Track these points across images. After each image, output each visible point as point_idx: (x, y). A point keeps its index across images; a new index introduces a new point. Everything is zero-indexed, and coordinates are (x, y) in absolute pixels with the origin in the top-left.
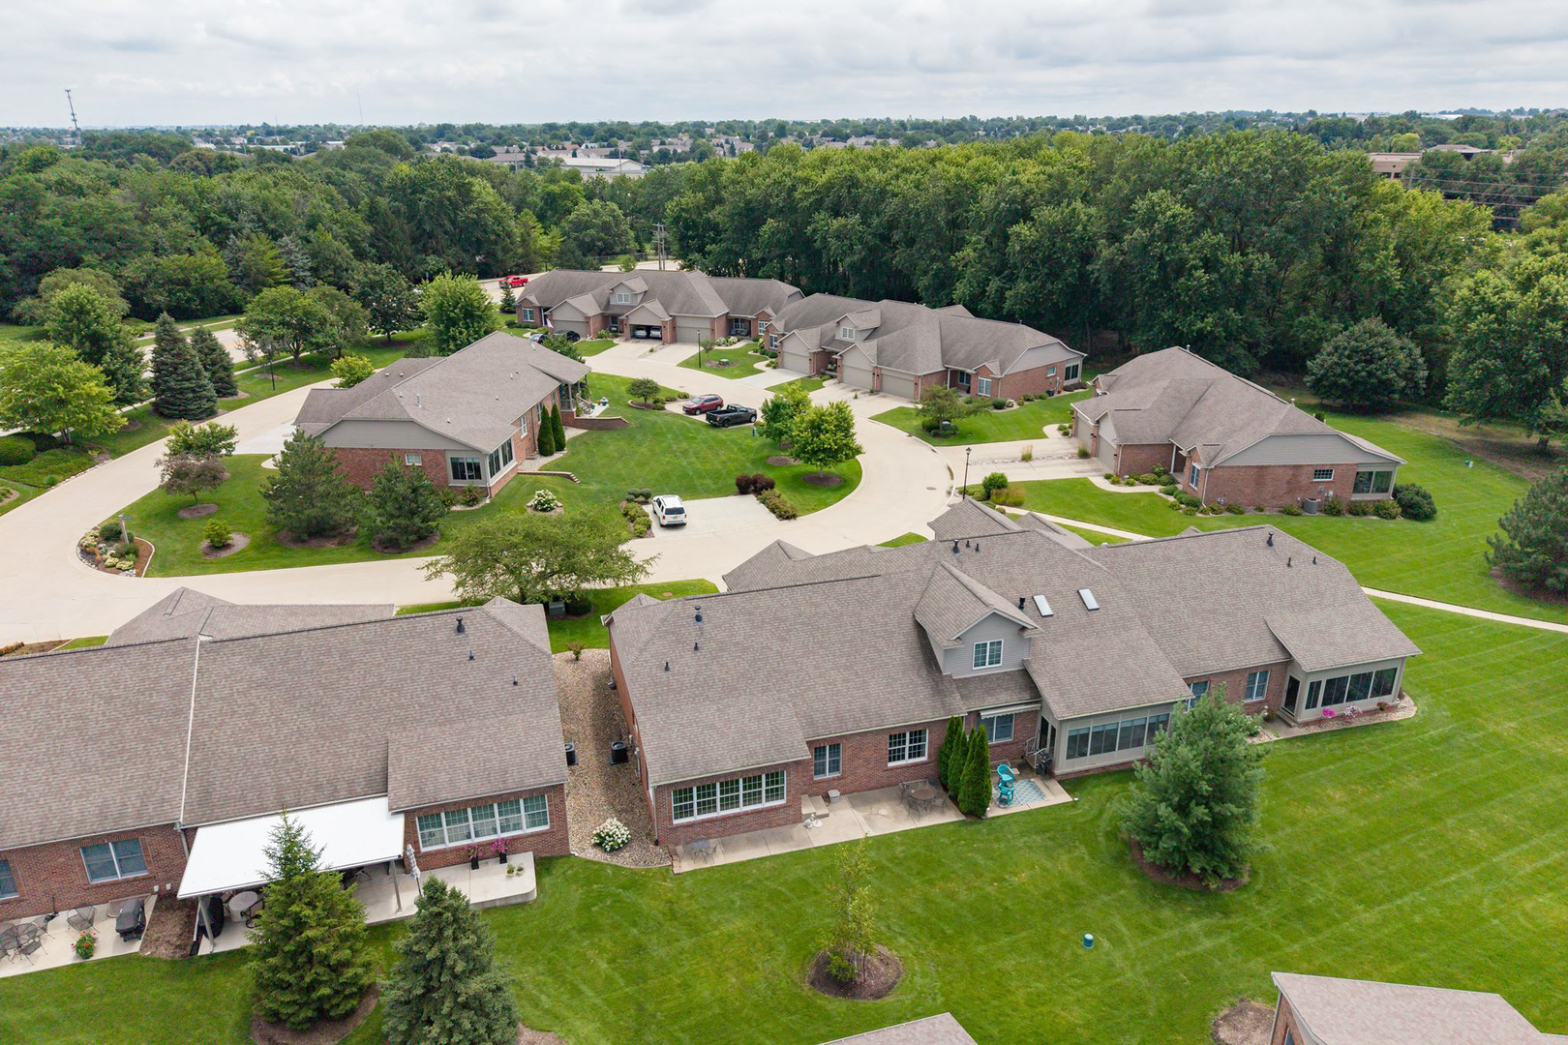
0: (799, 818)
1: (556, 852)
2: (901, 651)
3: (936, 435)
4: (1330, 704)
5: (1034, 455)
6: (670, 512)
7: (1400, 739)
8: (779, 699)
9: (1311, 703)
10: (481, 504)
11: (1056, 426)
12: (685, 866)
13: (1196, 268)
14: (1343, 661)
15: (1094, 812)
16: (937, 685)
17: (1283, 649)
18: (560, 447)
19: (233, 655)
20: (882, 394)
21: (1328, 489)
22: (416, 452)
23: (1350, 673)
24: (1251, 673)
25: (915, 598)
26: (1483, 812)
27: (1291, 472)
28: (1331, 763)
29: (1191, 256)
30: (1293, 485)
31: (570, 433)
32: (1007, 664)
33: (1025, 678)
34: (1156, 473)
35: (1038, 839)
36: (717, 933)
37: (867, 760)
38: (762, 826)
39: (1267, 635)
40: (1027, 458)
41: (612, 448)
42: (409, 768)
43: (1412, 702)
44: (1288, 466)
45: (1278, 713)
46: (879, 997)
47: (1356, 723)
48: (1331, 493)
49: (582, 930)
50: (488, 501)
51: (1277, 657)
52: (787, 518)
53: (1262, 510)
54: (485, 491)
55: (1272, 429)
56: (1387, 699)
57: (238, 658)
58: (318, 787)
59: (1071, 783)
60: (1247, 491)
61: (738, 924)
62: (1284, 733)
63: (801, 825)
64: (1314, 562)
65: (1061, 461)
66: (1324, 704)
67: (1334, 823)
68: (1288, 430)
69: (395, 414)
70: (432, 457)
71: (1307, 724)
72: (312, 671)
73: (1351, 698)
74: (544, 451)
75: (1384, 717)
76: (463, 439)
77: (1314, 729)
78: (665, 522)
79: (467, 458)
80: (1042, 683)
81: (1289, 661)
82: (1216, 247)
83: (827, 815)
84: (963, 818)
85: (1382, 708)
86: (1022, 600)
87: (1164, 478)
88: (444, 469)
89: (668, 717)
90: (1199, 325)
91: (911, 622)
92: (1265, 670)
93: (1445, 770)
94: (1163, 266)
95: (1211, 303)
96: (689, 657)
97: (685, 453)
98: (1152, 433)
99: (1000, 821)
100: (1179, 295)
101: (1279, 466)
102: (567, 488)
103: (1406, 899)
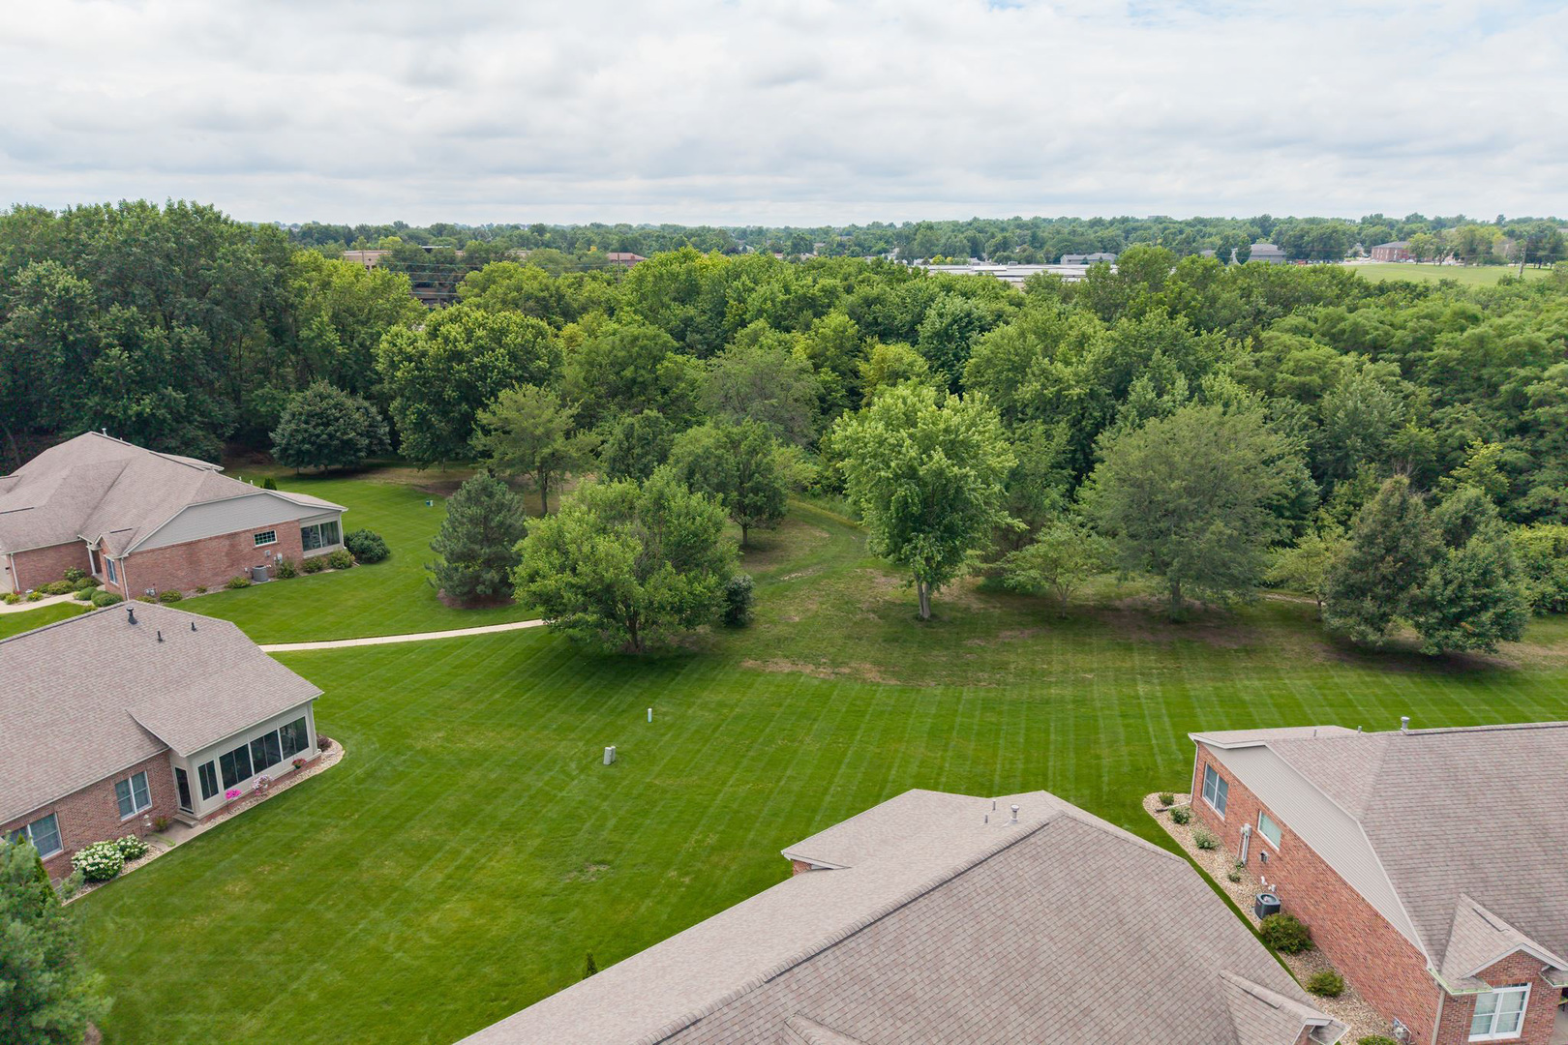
7: (320, 792)
13: (110, 346)
14: (230, 730)
17: (155, 740)
21: (276, 552)
23: (247, 740)
24: (118, 783)
27: (227, 542)
28: (236, 851)
29: (102, 334)
30: (235, 557)
34: (70, 579)
39: (134, 729)
45: (177, 817)
48: (280, 556)
53: (204, 591)
60: (182, 574)
62: (181, 837)
64: (194, 629)
68: (210, 497)
81: (167, 753)
82: (130, 323)
85: (299, 766)
87: (80, 582)
90: (135, 408)
94: (68, 347)
95: (144, 383)
100: (101, 380)
103: (305, 978)
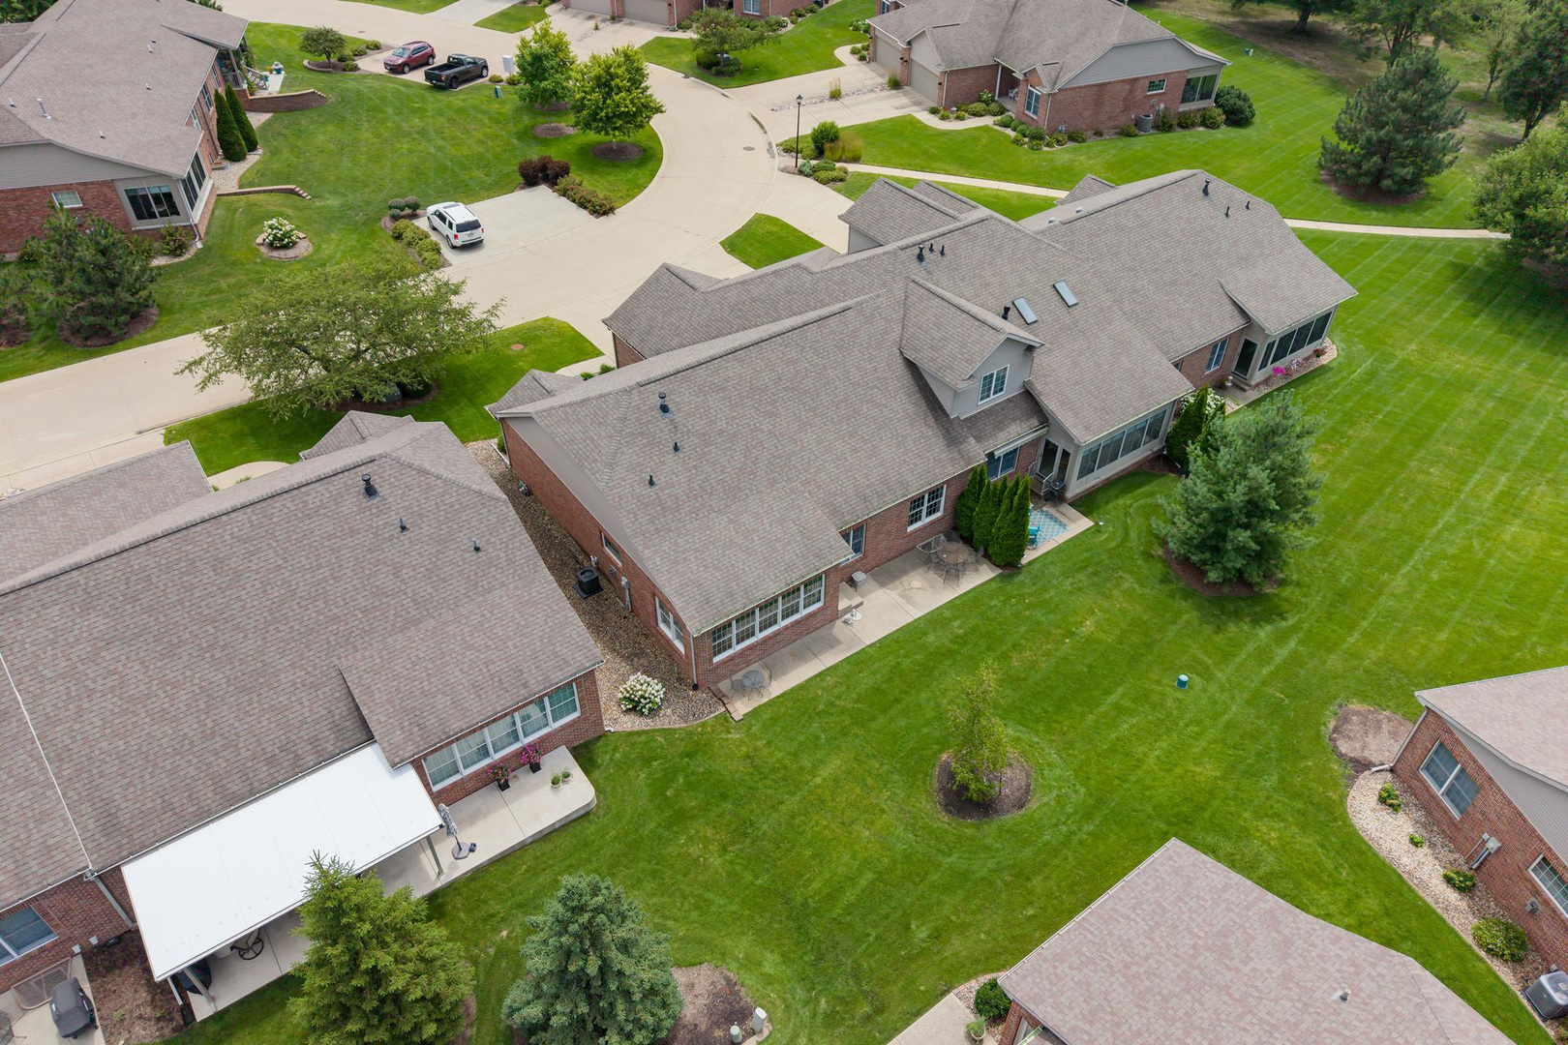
0: (836, 615)
1: (591, 735)
2: (901, 402)
3: (719, 74)
4: (1277, 360)
5: (843, 93)
6: (462, 228)
7: (1336, 382)
8: (792, 491)
10: (192, 252)
11: (848, 48)
12: (740, 708)
14: (1294, 316)
15: (1119, 534)
16: (948, 432)
17: (1243, 313)
18: (252, 146)
19: (44, 606)
20: (626, 20)
21: (1159, 103)
22: (68, 188)
23: (1296, 327)
24: (1215, 344)
25: (897, 328)
26: (1433, 448)
27: (1128, 87)
31: (255, 121)
32: (1011, 390)
33: (1030, 401)
34: (984, 103)
35: (1081, 576)
36: (818, 780)
37: (889, 533)
39: (1227, 301)
40: (835, 95)
41: (321, 137)
42: (390, 701)
43: (1335, 343)
44: (1126, 81)
46: (1021, 806)
47: (1295, 374)
48: (1162, 106)
49: (670, 824)
50: (199, 245)
51: (1238, 323)
52: (605, 213)
54: (191, 231)
55: (1115, 39)
56: (1318, 343)
57: (55, 610)
58: (271, 761)
61: (835, 765)
63: (839, 622)
64: (1247, 207)
65: (873, 95)
66: (1273, 362)
68: (1129, 38)
69: (16, 135)
70: (97, 194)
71: (1257, 385)
72: (181, 602)
74: (233, 155)
75: (1316, 362)
76: (136, 162)
77: (1264, 390)
78: (458, 243)
79: (152, 188)
80: (1047, 403)
81: (1249, 325)
83: (861, 604)
84: (999, 571)
86: (1007, 310)
88: (120, 207)
91: (900, 361)
92: (1225, 342)
97: (423, 133)
98: (977, 54)
99: (1038, 565)
101: (1118, 82)
102: (296, 208)
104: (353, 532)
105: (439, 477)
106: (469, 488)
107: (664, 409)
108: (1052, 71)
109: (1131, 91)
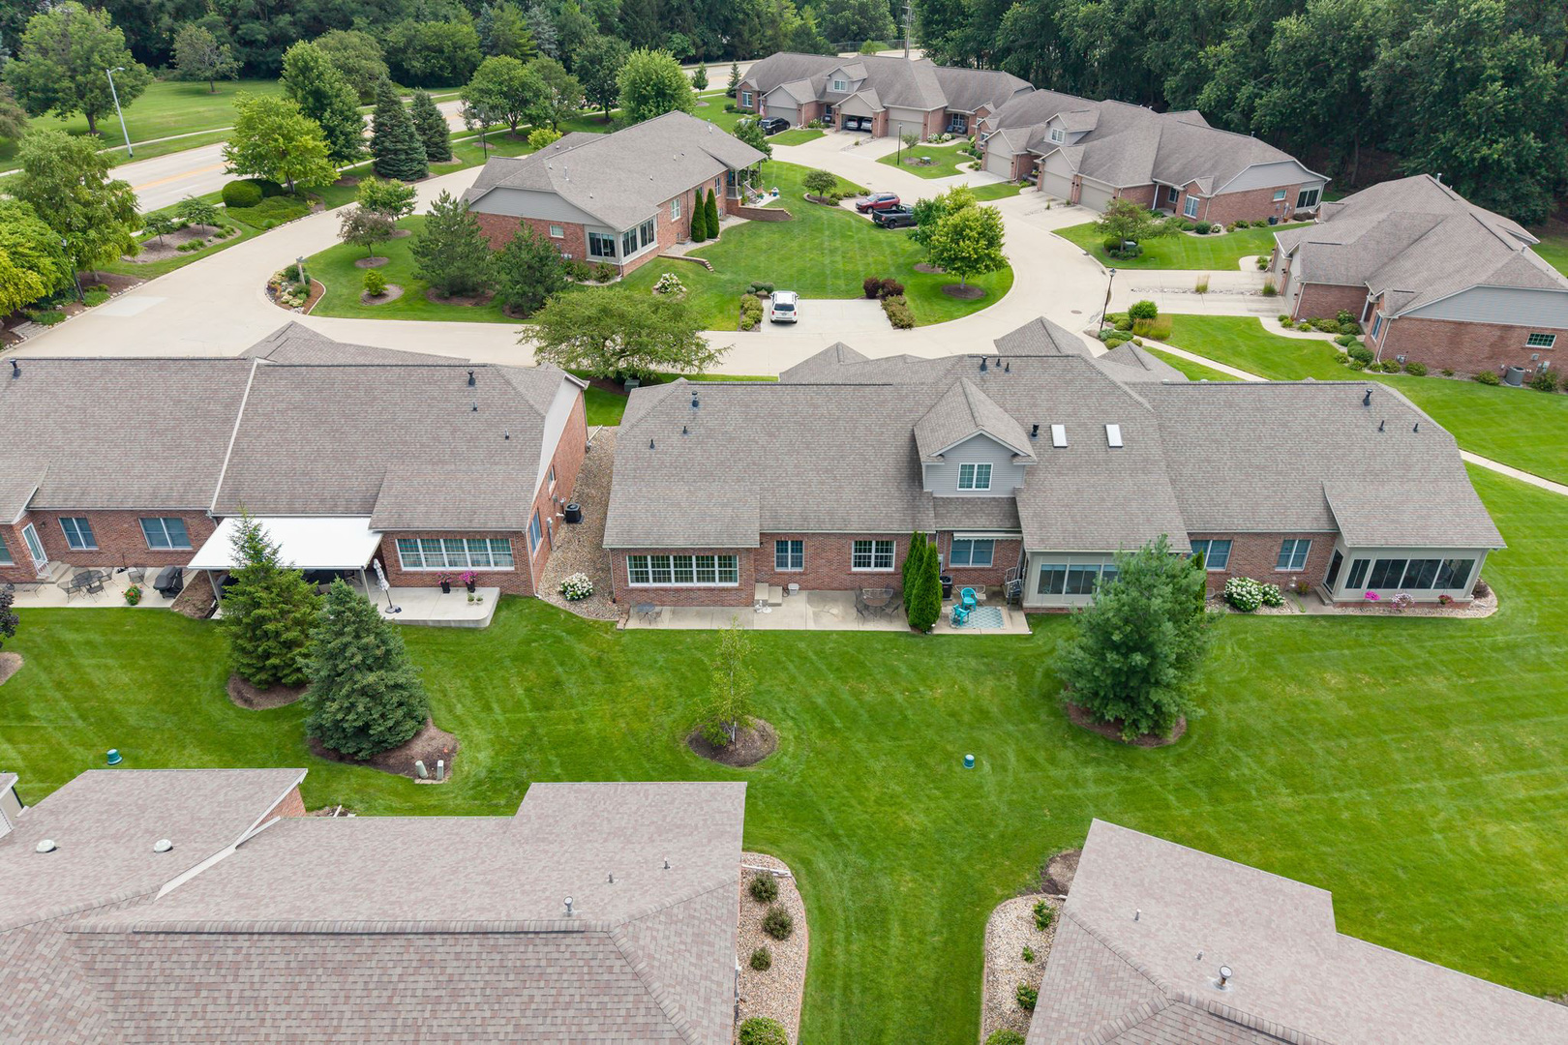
0: (750, 602)
1: (521, 591)
2: (888, 460)
3: (1114, 256)
4: (1379, 587)
5: (1210, 287)
6: (780, 307)
7: (1451, 637)
8: (750, 490)
9: (1354, 582)
10: (612, 282)
11: (1256, 258)
12: (633, 624)
13: (1494, 80)
14: (1398, 541)
15: (1045, 649)
16: (914, 499)
17: (1332, 519)
18: (713, 234)
19: (280, 379)
20: (1079, 206)
21: (1543, 359)
22: (559, 224)
23: (1409, 557)
24: (1287, 540)
25: (922, 410)
26: (1505, 728)
27: (1498, 333)
28: (1349, 647)
29: (1490, 64)
30: (1498, 349)
31: (727, 223)
32: (998, 488)
33: (1011, 508)
34: (1339, 320)
35: (973, 663)
36: (630, 684)
37: (830, 562)
38: (715, 603)
39: (1320, 502)
40: (1201, 290)
41: (764, 240)
42: (396, 497)
43: (1496, 603)
44: (1496, 326)
45: (1318, 589)
46: (741, 766)
47: (1408, 613)
48: (1547, 364)
49: (515, 659)
50: (619, 279)
51: (1324, 526)
52: (902, 327)
53: (1450, 374)
54: (618, 270)
55: (1481, 279)
56: (1456, 594)
57: (283, 382)
58: (323, 501)
59: (1036, 618)
60: (1437, 350)
61: (653, 680)
62: (1312, 608)
63: (751, 609)
64: (1415, 430)
65: (1241, 296)
66: (1370, 587)
67: (1313, 706)
68: (1504, 281)
69: (542, 185)
70: (573, 230)
71: (1345, 604)
72: (339, 402)
73: (1408, 584)
74: (696, 239)
75: (1447, 613)
76: (599, 216)
77: (1350, 611)
78: (774, 318)
79: (603, 235)
80: (1023, 513)
81: (1335, 535)
82: (1524, 54)
83: (779, 605)
84: (909, 630)
85: (1444, 602)
86: (1036, 427)
87: (1347, 326)
88: (584, 243)
89: (640, 490)
90: (1485, 151)
91: (908, 435)
92: (1306, 539)
93: (1488, 678)
94: (1451, 75)
95: (1509, 124)
96: (676, 438)
97: (833, 251)
98: (1344, 274)
99: (942, 639)
100: (1466, 114)
101: (1483, 325)
102: (698, 274)
103: (1347, 795)
104: (447, 400)
105: (514, 389)
106: (527, 401)
107: (695, 404)
108: (1401, 299)
109: (1502, 338)
